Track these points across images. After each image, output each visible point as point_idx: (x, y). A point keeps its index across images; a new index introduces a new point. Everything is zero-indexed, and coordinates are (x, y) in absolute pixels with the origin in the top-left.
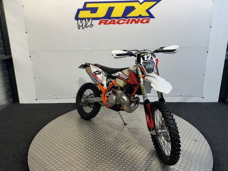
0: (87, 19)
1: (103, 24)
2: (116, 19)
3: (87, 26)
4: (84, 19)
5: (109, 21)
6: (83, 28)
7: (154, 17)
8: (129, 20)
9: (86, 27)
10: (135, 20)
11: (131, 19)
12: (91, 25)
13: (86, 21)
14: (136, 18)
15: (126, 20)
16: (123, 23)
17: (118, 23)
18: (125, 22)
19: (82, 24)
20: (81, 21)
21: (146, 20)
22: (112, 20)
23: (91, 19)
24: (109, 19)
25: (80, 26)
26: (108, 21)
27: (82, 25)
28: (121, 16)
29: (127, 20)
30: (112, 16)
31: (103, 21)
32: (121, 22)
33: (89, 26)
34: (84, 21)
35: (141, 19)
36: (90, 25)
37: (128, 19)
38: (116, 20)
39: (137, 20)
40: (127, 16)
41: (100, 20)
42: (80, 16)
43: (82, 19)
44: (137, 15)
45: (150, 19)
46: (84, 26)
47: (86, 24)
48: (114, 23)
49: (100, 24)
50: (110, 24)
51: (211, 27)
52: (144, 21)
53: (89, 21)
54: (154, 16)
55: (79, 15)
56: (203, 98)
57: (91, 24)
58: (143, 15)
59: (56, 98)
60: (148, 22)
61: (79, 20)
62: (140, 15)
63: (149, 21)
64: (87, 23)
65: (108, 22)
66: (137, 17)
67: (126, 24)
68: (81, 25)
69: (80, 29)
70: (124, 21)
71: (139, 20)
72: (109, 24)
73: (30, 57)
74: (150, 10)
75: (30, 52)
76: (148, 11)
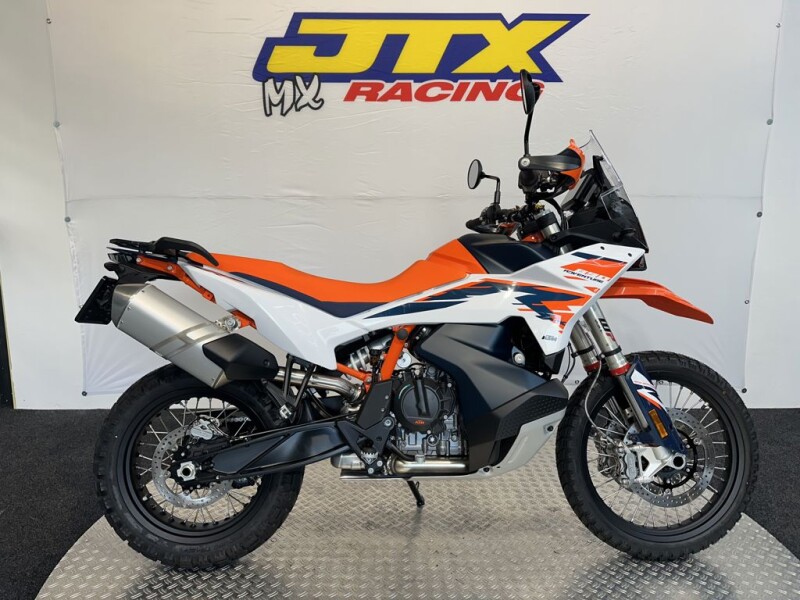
0: (299, 80)
1: (365, 97)
2: (412, 81)
3: (299, 106)
4: (291, 77)
6: (284, 112)
8: (463, 88)
9: (298, 110)
10: (485, 88)
11: (472, 82)
12: (317, 102)
13: (295, 84)
14: (492, 81)
15: (451, 88)
16: (440, 97)
18: (448, 95)
19: (279, 97)
20: (279, 84)
22: (398, 84)
23: (316, 77)
24: (387, 82)
25: (271, 104)
26: (381, 87)
27: (282, 101)
28: (432, 68)
29: (456, 85)
30: (398, 69)
31: (363, 89)
32: (433, 92)
33: (308, 104)
34: (288, 85)
35: (510, 83)
37: (461, 84)
38: (415, 86)
42: (275, 65)
43: (281, 78)
46: (287, 105)
47: (297, 97)
48: (406, 97)
49: (350, 97)
50: (390, 100)
53: (307, 87)
54: (558, 74)
55: (269, 63)
57: (317, 99)
58: (515, 69)
61: (271, 81)
62: (507, 69)
63: (541, 92)
66: (493, 77)
68: (276, 99)
69: (271, 114)
70: (443, 89)
71: (501, 87)
72: (385, 98)
73: (68, 220)
74: (543, 52)
75: (66, 203)
76: (535, 53)
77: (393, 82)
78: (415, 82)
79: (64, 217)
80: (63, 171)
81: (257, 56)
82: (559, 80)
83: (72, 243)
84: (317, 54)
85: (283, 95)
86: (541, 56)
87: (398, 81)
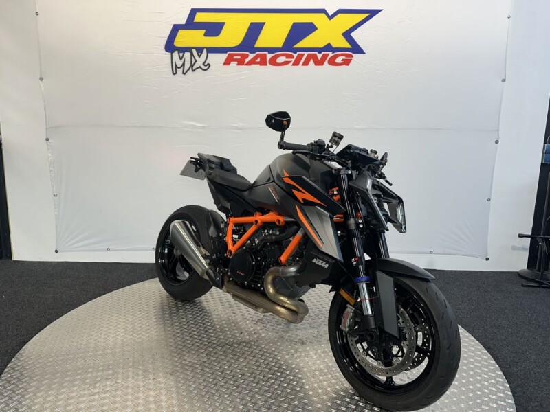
0: (194, 51)
1: (236, 63)
2: (267, 53)
3: (194, 67)
4: (189, 49)
5: (251, 56)
6: (185, 71)
7: (361, 52)
8: (300, 57)
9: (193, 71)
10: (314, 58)
11: (306, 54)
12: (206, 66)
13: (192, 54)
14: (319, 53)
15: (292, 57)
16: (285, 63)
17: (273, 62)
18: (290, 62)
19: (181, 63)
20: (181, 54)
21: (344, 57)
22: (258, 54)
23: (205, 50)
24: (251, 53)
26: (247, 56)
27: (183, 65)
28: (280, 45)
29: (295, 55)
30: (258, 45)
31: (235, 57)
32: (281, 60)
33: (200, 67)
34: (187, 55)
35: (331, 54)
36: (204, 64)
37: (299, 54)
38: (269, 56)
39: (320, 56)
40: (296, 46)
41: (229, 52)
43: (182, 50)
44: (321, 45)
45: (352, 56)
46: (187, 65)
47: (193, 63)
48: (263, 63)
49: (227, 63)
50: (253, 66)
51: (504, 81)
52: (339, 60)
53: (199, 56)
54: (362, 48)
55: (175, 41)
56: (487, 259)
57: (206, 64)
58: (334, 45)
59: (108, 249)
60: (346, 62)
61: (176, 52)
62: (329, 45)
63: (351, 60)
64: (196, 61)
65: (247, 60)
67: (293, 65)
68: (179, 63)
70: (287, 58)
71: (325, 57)
72: (249, 63)
73: (48, 140)
74: (353, 34)
76: (347, 35)
77: (254, 53)
78: (269, 53)
81: (168, 36)
82: (363, 52)
83: (50, 155)
84: (206, 35)
85: (184, 61)
86: (351, 36)
87: (258, 53)
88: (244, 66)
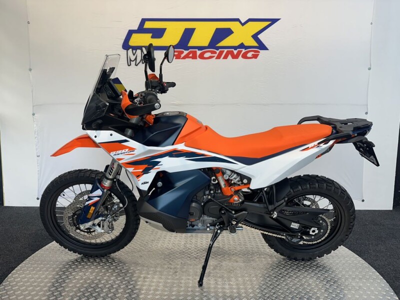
0: (144, 49)
1: (175, 57)
2: (197, 50)
4: (140, 48)
5: (186, 52)
6: (137, 64)
7: (266, 49)
8: (221, 53)
9: (143, 63)
10: (232, 53)
11: (226, 50)
13: (142, 51)
15: (215, 53)
16: (210, 57)
17: (202, 57)
18: (214, 56)
19: (134, 57)
20: (134, 51)
21: (253, 53)
24: (185, 50)
25: (131, 60)
26: (183, 52)
28: (206, 44)
29: (218, 52)
32: (207, 55)
34: (139, 51)
35: (244, 51)
37: (220, 51)
38: (199, 52)
39: (235, 52)
40: (218, 45)
42: (132, 42)
43: (135, 48)
44: (237, 44)
45: (259, 52)
46: (138, 60)
48: (194, 57)
50: (187, 59)
52: (249, 55)
55: (130, 41)
58: (246, 44)
60: (255, 56)
61: (131, 50)
62: (242, 44)
63: (258, 55)
65: (182, 56)
66: (235, 48)
67: (216, 58)
68: (133, 58)
69: (130, 65)
70: (211, 54)
71: (239, 53)
72: (184, 58)
73: (34, 114)
74: (259, 36)
75: (33, 106)
76: (255, 37)
77: (188, 50)
78: (199, 50)
79: (32, 113)
80: (32, 91)
81: (124, 38)
82: (267, 49)
83: (35, 125)
84: (152, 37)
85: (136, 56)
86: (258, 38)
87: (190, 50)
88: (180, 60)
